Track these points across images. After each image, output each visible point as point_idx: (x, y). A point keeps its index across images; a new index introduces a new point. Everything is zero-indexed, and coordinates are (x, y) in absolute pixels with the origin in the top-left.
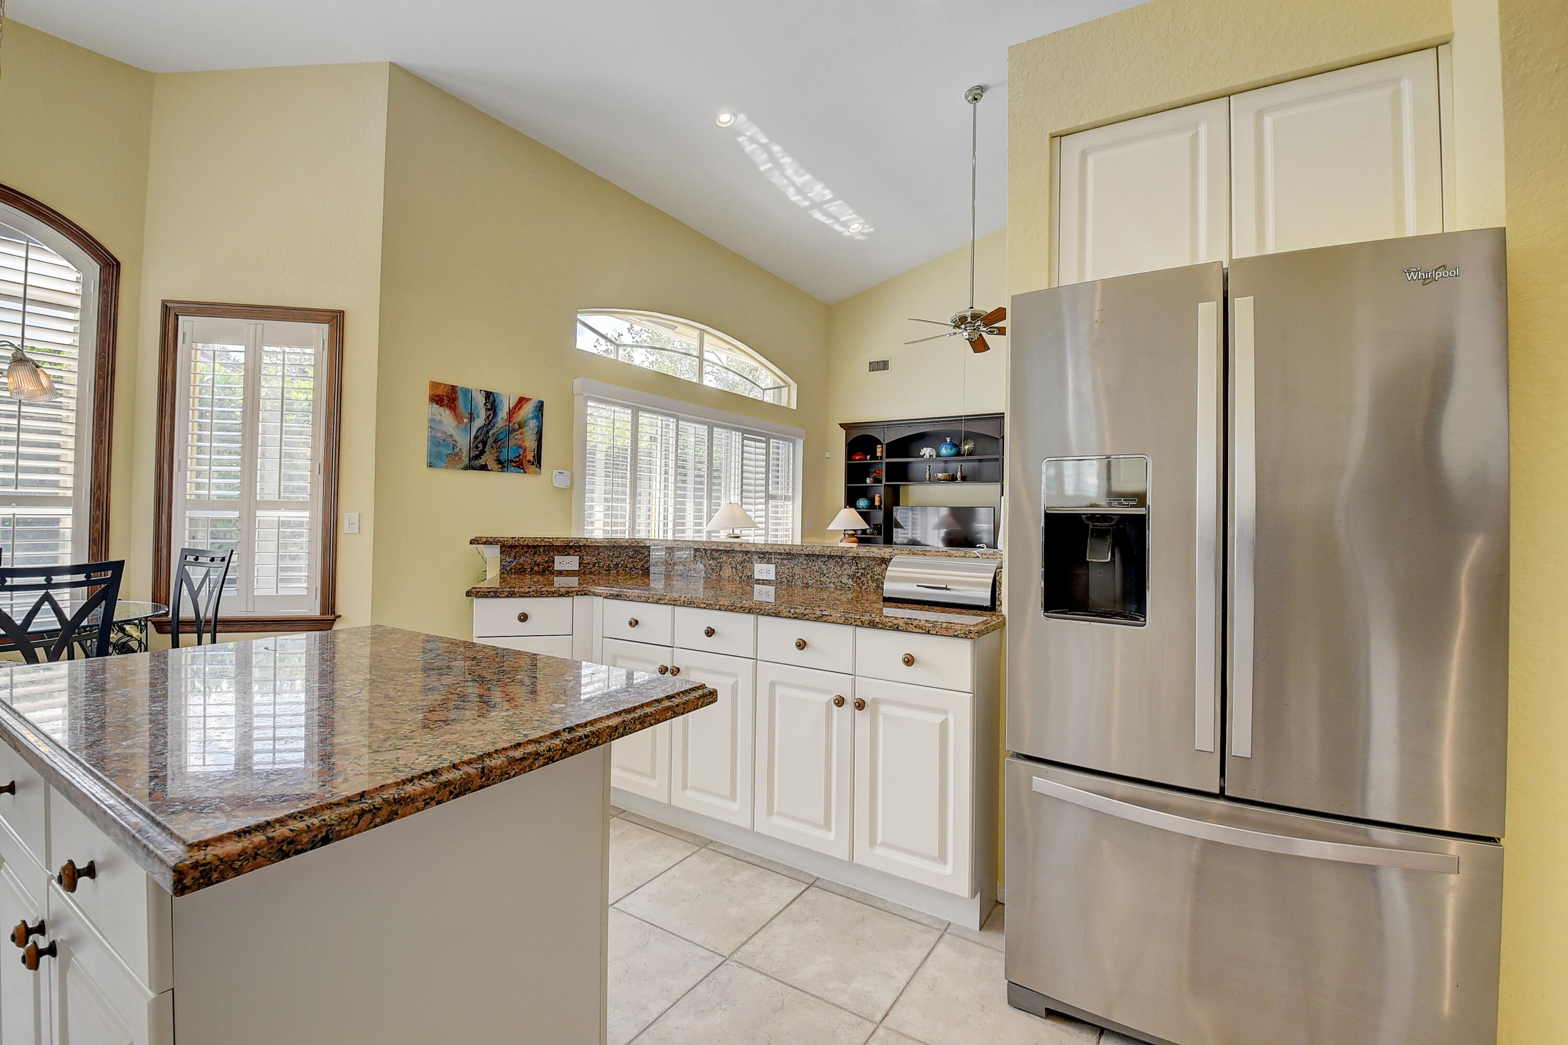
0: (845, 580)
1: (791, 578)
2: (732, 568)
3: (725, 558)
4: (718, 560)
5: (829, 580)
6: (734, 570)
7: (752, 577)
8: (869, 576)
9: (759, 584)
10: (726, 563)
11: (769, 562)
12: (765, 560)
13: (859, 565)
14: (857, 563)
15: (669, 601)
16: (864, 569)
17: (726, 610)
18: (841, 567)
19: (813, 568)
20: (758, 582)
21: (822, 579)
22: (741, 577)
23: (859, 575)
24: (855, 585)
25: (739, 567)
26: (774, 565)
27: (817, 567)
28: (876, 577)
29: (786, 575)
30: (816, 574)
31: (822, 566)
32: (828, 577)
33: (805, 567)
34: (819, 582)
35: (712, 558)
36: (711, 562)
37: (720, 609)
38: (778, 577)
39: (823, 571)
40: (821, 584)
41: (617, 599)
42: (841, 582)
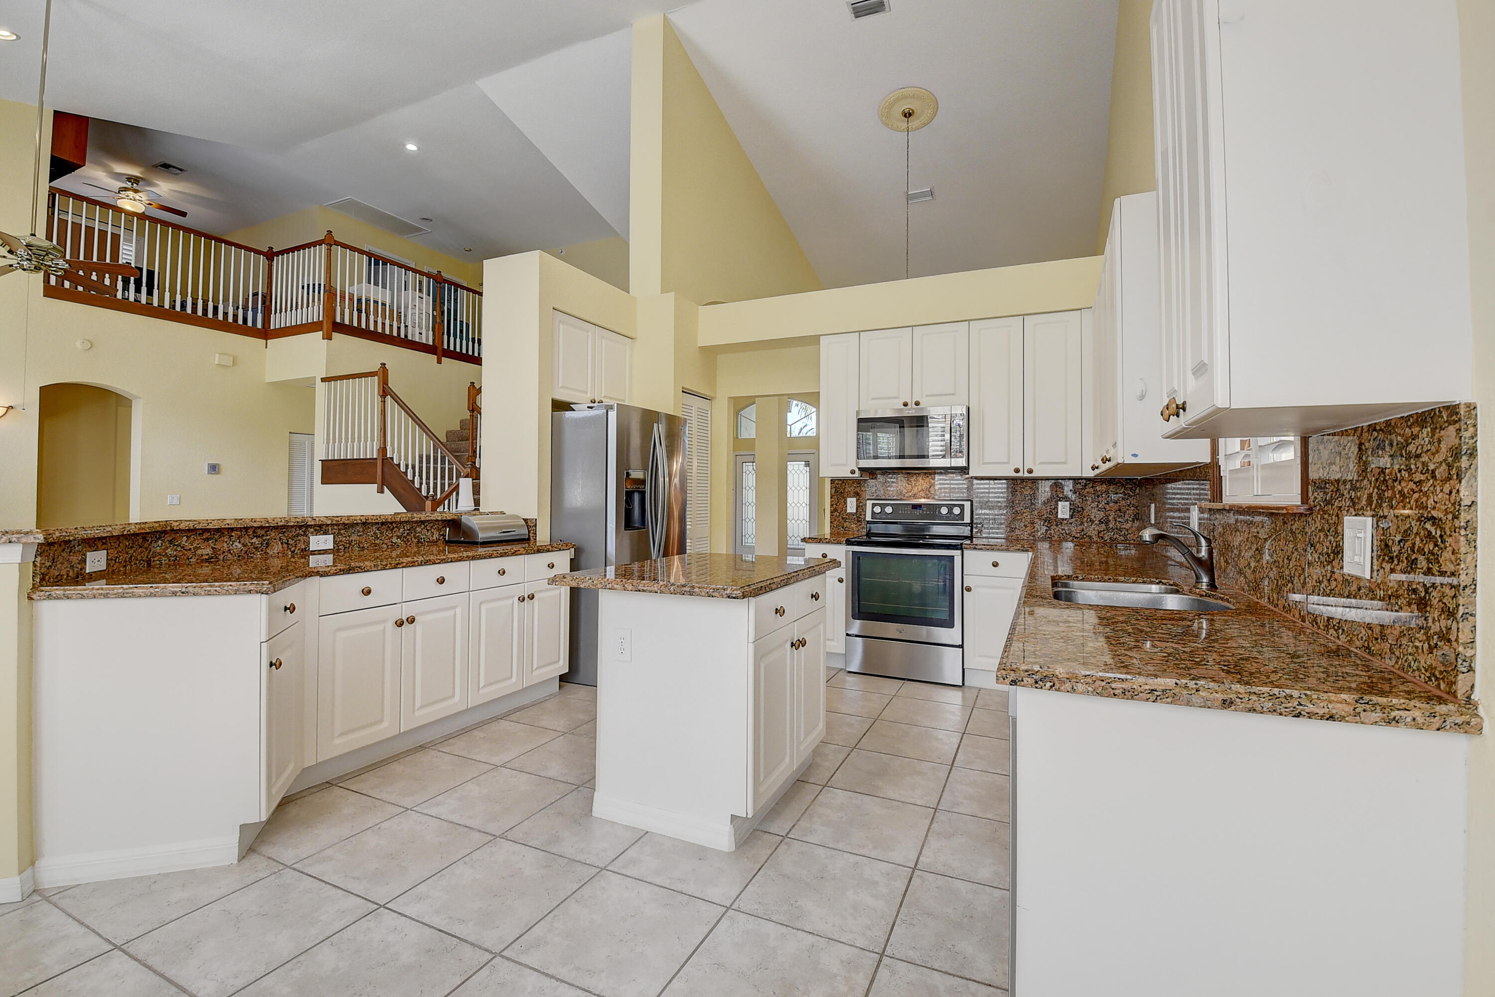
0: (394, 540)
1: (348, 545)
2: (282, 543)
3: (274, 534)
4: (264, 538)
5: (382, 542)
6: (285, 545)
7: (307, 549)
8: (412, 535)
9: (315, 554)
10: (275, 539)
11: (326, 533)
12: (322, 532)
13: (405, 527)
14: (404, 526)
15: (407, 563)
16: (409, 530)
17: (456, 561)
18: (392, 530)
19: (368, 534)
20: (314, 553)
21: (376, 542)
22: (293, 552)
23: (405, 534)
24: (402, 542)
25: (291, 542)
26: (332, 536)
27: (372, 533)
28: (417, 535)
29: (343, 543)
30: (371, 538)
31: (377, 531)
32: (381, 540)
33: (362, 533)
34: (373, 545)
35: (256, 536)
36: (253, 541)
37: (451, 561)
38: (335, 546)
39: (377, 536)
40: (376, 546)
41: (349, 573)
42: (392, 542)
